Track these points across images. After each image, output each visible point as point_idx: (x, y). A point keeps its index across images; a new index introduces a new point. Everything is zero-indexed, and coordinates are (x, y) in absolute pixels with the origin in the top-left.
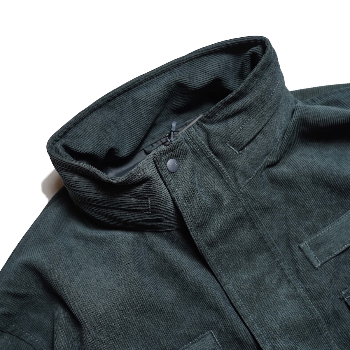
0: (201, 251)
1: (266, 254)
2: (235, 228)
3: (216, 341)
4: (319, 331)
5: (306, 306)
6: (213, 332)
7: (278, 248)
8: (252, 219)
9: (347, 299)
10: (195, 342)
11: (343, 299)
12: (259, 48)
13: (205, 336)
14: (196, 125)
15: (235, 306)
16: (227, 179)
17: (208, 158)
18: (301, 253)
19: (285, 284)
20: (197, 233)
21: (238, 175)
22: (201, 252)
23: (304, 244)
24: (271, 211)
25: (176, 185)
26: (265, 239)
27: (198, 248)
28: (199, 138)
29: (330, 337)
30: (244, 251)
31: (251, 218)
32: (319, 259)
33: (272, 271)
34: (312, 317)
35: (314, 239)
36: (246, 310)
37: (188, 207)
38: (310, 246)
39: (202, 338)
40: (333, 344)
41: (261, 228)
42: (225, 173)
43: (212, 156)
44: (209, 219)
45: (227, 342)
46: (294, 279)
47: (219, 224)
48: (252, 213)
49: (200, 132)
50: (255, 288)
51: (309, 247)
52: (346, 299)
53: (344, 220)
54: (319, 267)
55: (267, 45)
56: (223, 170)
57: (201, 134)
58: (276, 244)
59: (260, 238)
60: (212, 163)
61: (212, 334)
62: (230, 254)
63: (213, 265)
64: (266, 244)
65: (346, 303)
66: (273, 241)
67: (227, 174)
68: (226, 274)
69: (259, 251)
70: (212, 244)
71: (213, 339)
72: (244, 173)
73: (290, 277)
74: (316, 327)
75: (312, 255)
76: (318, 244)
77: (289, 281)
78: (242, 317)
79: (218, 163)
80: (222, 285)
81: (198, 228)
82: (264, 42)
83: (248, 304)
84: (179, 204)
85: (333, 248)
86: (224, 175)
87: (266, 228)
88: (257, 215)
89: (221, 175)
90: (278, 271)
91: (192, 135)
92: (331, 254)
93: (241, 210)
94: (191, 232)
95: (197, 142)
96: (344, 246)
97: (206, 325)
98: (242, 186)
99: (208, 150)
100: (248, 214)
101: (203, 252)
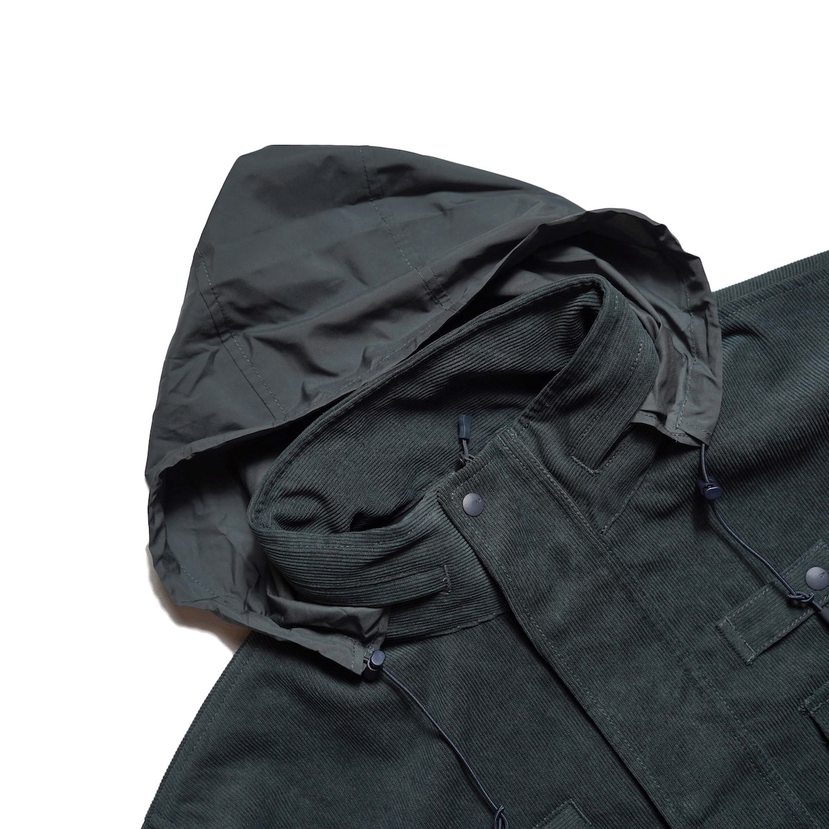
0: (539, 648)
1: (656, 645)
2: (599, 604)
3: (581, 816)
4: (760, 771)
5: (733, 732)
6: (573, 803)
7: (676, 632)
8: (626, 586)
9: (815, 712)
10: (546, 823)
11: (807, 711)
12: (592, 296)
13: (561, 810)
14: (519, 425)
15: (612, 744)
16: (576, 518)
17: (542, 482)
18: (719, 637)
19: (694, 696)
20: (529, 616)
21: (595, 511)
22: (540, 651)
23: (725, 620)
24: (659, 568)
25: (484, 536)
26: (652, 619)
27: (534, 644)
28: (524, 446)
29: (780, 779)
30: (618, 645)
31: (623, 584)
32: (752, 646)
33: (671, 675)
34: (745, 749)
35: (740, 612)
36: (630, 747)
37: (510, 573)
38: (735, 625)
39: (556, 815)
40: (787, 791)
41: (643, 601)
42: (573, 507)
43: (549, 479)
44: (549, 592)
45: (602, 815)
46: (710, 686)
47: (566, 599)
48: (626, 575)
49: (527, 436)
50: (643, 708)
51: (734, 627)
52: (811, 712)
53: (792, 575)
54: (753, 661)
55: (604, 290)
56: (570, 503)
57: (529, 439)
58: (672, 627)
59: (644, 618)
60: (549, 491)
61: (573, 805)
62: (594, 653)
63: (566, 672)
64: (654, 628)
65: (812, 718)
66: (667, 621)
67: (576, 508)
68: (590, 688)
69: (643, 641)
70: (559, 635)
71: (576, 814)
72: (606, 506)
73: (703, 683)
74: (752, 765)
75: (739, 639)
76: (749, 621)
77: (701, 691)
78: (625, 761)
79: (560, 491)
80: (585, 708)
81: (530, 608)
82: (598, 284)
83: (633, 738)
84: (493, 569)
85: (775, 625)
86: (571, 511)
87: (653, 598)
88: (634, 577)
89: (565, 512)
90: (680, 672)
91: (512, 443)
92: (773, 637)
93: (604, 572)
94: (517, 615)
95: (522, 454)
96: (793, 621)
97: (560, 792)
98: (604, 529)
99: (542, 467)
100: (617, 578)
101: (543, 651)
